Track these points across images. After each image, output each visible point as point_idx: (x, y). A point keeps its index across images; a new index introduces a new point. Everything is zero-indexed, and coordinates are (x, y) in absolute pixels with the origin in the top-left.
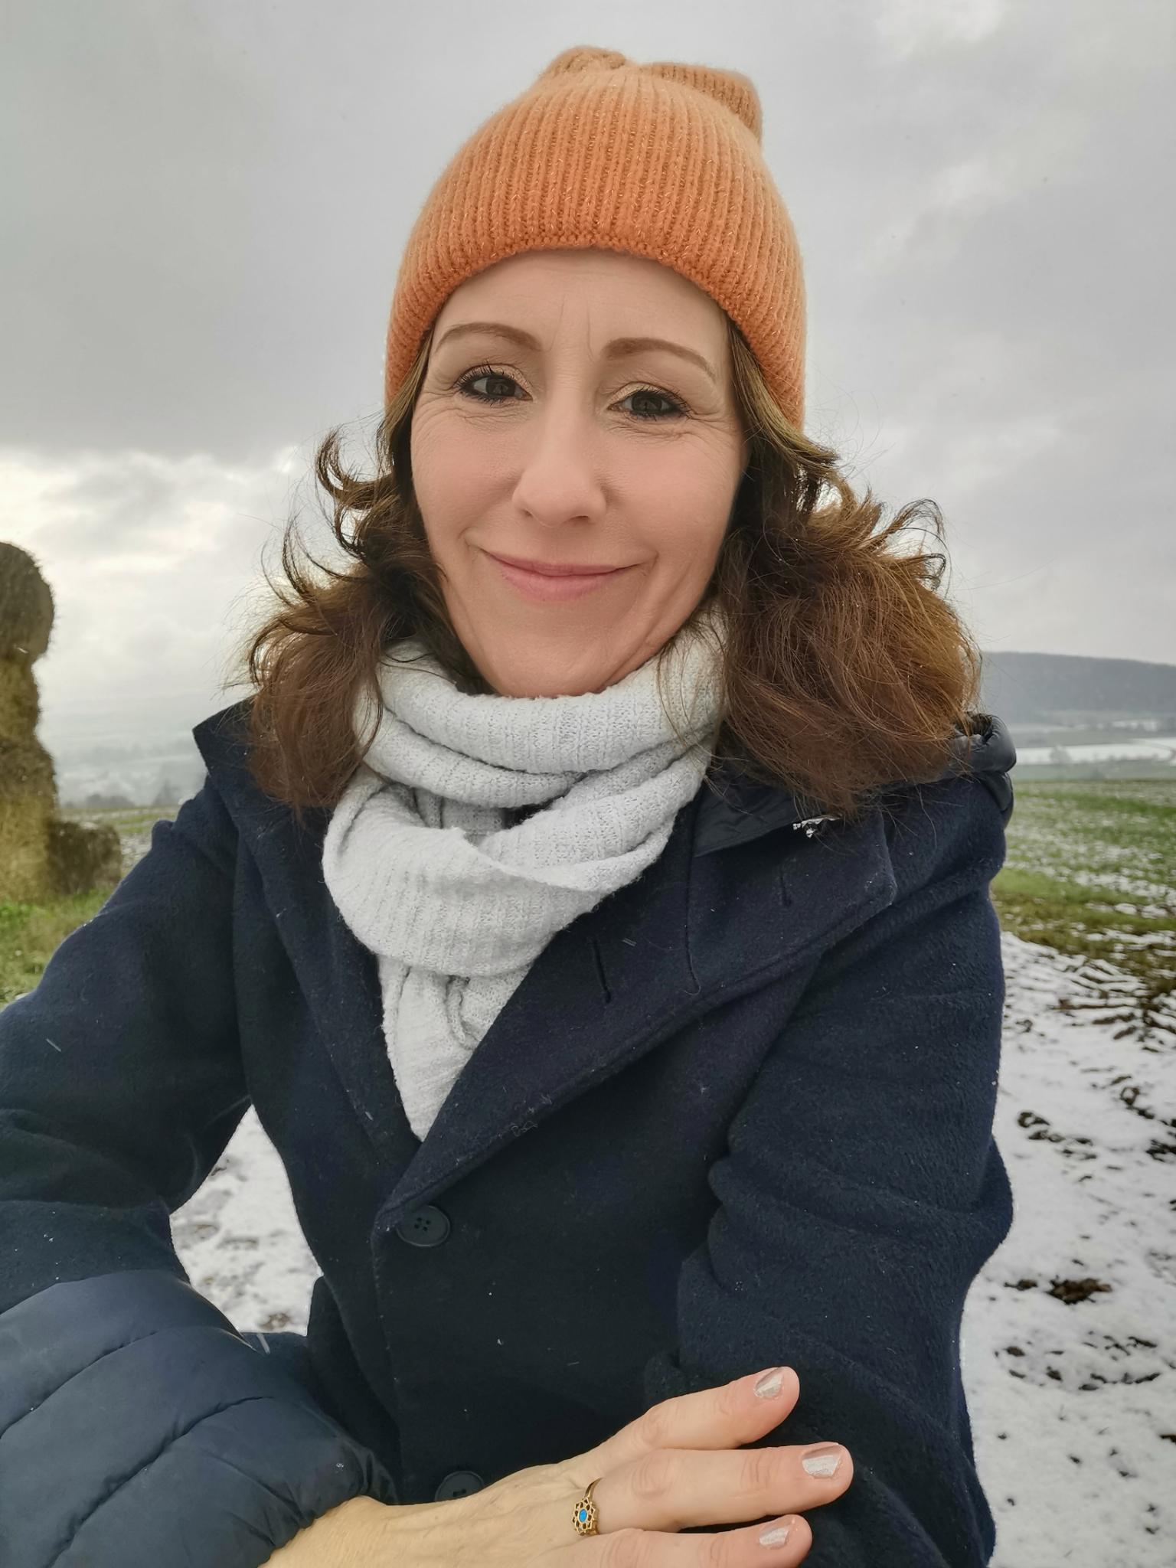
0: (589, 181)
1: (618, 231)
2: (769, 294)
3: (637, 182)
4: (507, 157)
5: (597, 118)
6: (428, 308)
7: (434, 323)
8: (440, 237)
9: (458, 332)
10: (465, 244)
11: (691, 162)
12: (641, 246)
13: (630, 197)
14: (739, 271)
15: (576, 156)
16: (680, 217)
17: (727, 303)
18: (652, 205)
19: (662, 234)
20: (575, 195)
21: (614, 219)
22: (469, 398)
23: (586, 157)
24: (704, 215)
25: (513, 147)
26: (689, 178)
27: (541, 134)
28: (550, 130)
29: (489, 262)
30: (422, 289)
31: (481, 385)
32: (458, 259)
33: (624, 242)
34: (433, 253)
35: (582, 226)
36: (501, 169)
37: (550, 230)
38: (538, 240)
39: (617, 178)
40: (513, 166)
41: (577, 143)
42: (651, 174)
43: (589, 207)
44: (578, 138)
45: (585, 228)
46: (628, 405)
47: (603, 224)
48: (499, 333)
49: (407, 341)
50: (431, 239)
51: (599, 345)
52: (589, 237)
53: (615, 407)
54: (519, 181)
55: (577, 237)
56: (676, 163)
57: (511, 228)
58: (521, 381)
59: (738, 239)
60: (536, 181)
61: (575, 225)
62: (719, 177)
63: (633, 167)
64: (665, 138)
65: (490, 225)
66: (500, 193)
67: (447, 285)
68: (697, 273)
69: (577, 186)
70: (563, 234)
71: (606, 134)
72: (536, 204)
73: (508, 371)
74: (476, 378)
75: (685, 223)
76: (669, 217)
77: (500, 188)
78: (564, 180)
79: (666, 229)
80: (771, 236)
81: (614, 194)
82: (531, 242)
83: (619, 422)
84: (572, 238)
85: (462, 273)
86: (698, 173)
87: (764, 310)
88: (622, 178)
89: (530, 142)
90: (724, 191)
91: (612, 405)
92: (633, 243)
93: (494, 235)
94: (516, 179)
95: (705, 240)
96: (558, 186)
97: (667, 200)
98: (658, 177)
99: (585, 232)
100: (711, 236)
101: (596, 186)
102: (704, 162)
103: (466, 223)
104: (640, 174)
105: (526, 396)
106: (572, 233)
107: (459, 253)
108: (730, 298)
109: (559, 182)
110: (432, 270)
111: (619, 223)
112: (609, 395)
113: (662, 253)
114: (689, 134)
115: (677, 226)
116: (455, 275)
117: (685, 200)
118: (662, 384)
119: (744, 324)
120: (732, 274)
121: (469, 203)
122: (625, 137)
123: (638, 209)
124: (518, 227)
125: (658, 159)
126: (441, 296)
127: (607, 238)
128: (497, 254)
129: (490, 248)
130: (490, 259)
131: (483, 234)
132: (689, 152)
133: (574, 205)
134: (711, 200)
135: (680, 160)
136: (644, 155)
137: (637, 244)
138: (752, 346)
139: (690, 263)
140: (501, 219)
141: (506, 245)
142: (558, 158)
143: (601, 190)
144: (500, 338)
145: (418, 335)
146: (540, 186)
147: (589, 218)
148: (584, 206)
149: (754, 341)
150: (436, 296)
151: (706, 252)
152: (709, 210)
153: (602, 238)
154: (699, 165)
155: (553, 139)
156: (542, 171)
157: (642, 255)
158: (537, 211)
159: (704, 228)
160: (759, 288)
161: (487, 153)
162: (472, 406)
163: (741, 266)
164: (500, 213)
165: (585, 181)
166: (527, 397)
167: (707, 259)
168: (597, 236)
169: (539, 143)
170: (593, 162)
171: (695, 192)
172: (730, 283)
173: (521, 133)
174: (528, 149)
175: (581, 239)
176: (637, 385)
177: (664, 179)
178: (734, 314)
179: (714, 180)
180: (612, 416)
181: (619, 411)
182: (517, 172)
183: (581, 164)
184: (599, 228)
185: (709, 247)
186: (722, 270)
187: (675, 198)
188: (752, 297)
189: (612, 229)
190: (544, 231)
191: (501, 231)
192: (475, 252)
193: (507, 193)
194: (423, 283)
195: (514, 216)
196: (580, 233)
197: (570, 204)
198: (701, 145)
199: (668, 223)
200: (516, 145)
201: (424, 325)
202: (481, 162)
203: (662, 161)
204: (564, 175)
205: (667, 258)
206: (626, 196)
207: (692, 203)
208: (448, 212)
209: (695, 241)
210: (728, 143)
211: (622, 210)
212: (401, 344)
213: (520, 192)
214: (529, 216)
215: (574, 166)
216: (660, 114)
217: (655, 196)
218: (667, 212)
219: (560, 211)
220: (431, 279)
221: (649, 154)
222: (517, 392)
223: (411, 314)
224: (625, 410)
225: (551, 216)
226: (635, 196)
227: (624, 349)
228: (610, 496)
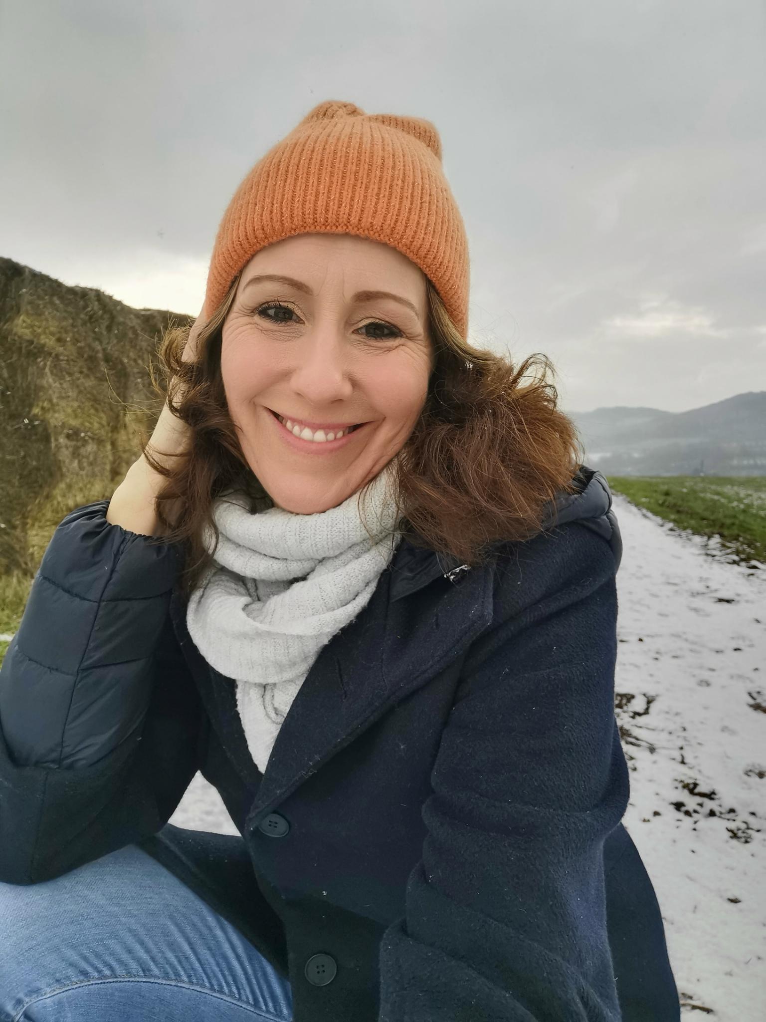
0: (345, 193)
1: (363, 225)
2: (451, 265)
3: (374, 196)
4: (292, 174)
5: (348, 153)
6: (239, 263)
7: (241, 272)
8: (248, 220)
9: (258, 280)
10: (265, 226)
11: (406, 184)
12: (377, 235)
13: (370, 206)
14: (435, 251)
15: (336, 176)
16: (400, 218)
17: (428, 270)
18: (384, 211)
19: (390, 228)
20: (336, 201)
21: (361, 217)
22: (264, 319)
23: (343, 179)
24: (414, 217)
25: (296, 167)
26: (405, 194)
27: (313, 161)
28: (319, 158)
29: (280, 238)
30: (235, 251)
31: (271, 312)
32: (260, 234)
33: (366, 232)
34: (243, 230)
35: (340, 221)
36: (288, 181)
37: (320, 222)
38: (313, 227)
39: (362, 192)
40: (296, 179)
41: (337, 168)
42: (382, 191)
43: (345, 209)
44: (337, 165)
45: (342, 222)
46: (364, 330)
47: (354, 220)
48: (286, 282)
49: (223, 282)
50: (242, 221)
51: (349, 294)
52: (345, 227)
53: (356, 332)
54: (300, 190)
55: (337, 227)
56: (397, 185)
57: (296, 219)
58: (298, 312)
59: (434, 232)
60: (311, 191)
61: (336, 220)
62: (422, 193)
63: (372, 186)
64: (390, 168)
65: (282, 216)
66: (288, 196)
67: (252, 250)
69: (337, 195)
70: (328, 225)
71: (355, 164)
72: (312, 205)
73: (290, 306)
74: (270, 308)
75: (404, 222)
76: (394, 218)
77: (288, 193)
78: (329, 191)
79: (392, 225)
80: (452, 229)
81: (361, 202)
82: (308, 229)
83: (359, 341)
84: (334, 228)
85: (262, 243)
86: (410, 191)
87: (448, 274)
88: (365, 193)
89: (306, 165)
90: (425, 202)
91: (355, 330)
92: (372, 233)
93: (285, 222)
94: (298, 188)
95: (415, 232)
96: (325, 195)
97: (392, 208)
98: (387, 193)
99: (342, 224)
100: (419, 230)
101: (349, 197)
102: (413, 184)
103: (266, 213)
104: (376, 190)
105: (299, 321)
106: (334, 225)
107: (261, 231)
108: (429, 267)
109: (326, 192)
110: (243, 240)
111: (364, 220)
112: (353, 324)
113: (389, 240)
114: (404, 166)
115: (399, 223)
116: (258, 245)
117: (403, 208)
118: (388, 319)
119: (437, 282)
120: (431, 253)
121: (268, 200)
122: (366, 166)
123: (375, 212)
124: (300, 219)
125: (386, 182)
126: (247, 256)
127: (356, 229)
128: (286, 234)
129: (281, 230)
130: (281, 236)
131: (277, 221)
132: (404, 177)
133: (336, 208)
134: (418, 208)
135: (400, 182)
136: (378, 179)
137: (375, 233)
138: (441, 295)
139: (406, 246)
140: (289, 213)
141: (292, 229)
142: (325, 177)
143: (352, 199)
144: (286, 285)
145: (231, 278)
146: (314, 194)
147: (345, 216)
148: (342, 209)
149: (442, 292)
150: (244, 256)
151: (416, 239)
152: (417, 214)
153: (353, 229)
154: (411, 186)
155: (321, 165)
156: (315, 184)
157: (377, 240)
158: (312, 210)
159: (415, 225)
160: (446, 261)
161: (279, 169)
162: (266, 324)
163: (436, 248)
164: (289, 209)
165: (342, 193)
166: (301, 322)
167: (417, 243)
168: (349, 227)
169: (312, 166)
170: (347, 181)
171: (409, 203)
172: (430, 258)
173: (300, 159)
174: (305, 170)
175: (339, 228)
176: (371, 319)
177: (391, 194)
178: (430, 276)
179: (420, 195)
180: (354, 337)
181: (359, 334)
182: (299, 184)
183: (339, 182)
184: (351, 222)
185: (418, 236)
186: (425, 250)
187: (397, 206)
188: (442, 267)
189: (359, 224)
190: (316, 222)
191: (289, 220)
192: (271, 231)
193: (293, 196)
194: (236, 247)
195: (298, 212)
196: (339, 225)
197: (333, 207)
198: (412, 173)
199: (393, 221)
200: (298, 166)
201: (234, 273)
202: (275, 175)
203: (389, 183)
204: (329, 189)
205: (392, 242)
206: (369, 203)
207: (407, 210)
208: (253, 205)
209: (410, 233)
210: (426, 170)
211: (366, 212)
212: (218, 282)
213: (301, 197)
214: (307, 212)
215: (335, 183)
216: (386, 152)
217: (385, 205)
218: (393, 214)
219: (327, 211)
220: (241, 245)
221: (381, 179)
222: (294, 317)
223: (226, 265)
224: (362, 334)
225: (321, 213)
226: (373, 204)
227: (366, 297)
228: (355, 384)
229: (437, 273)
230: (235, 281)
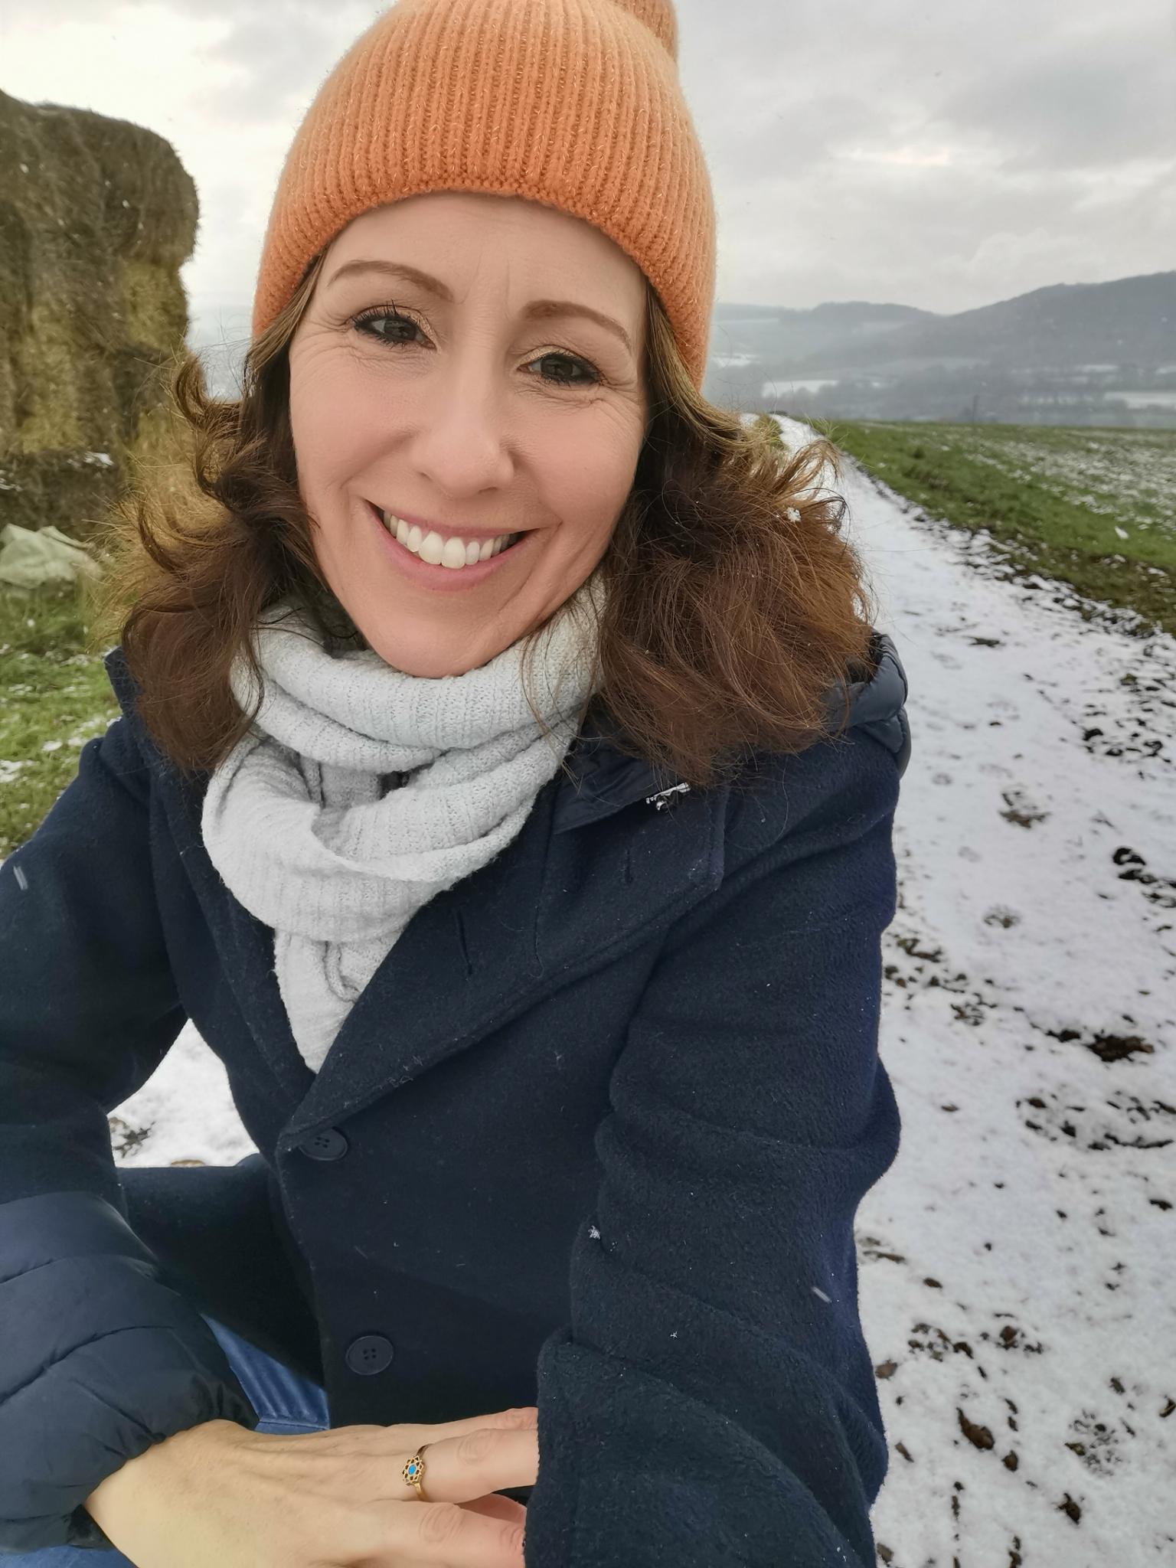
0: (518, 122)
1: (547, 183)
2: (690, 263)
3: (569, 129)
4: (424, 75)
5: (524, 43)
6: (323, 232)
7: (326, 249)
8: (341, 157)
9: (356, 268)
10: (374, 170)
11: (624, 109)
12: (570, 202)
13: (562, 147)
14: (666, 237)
15: (502, 87)
16: (612, 174)
17: (651, 269)
18: (584, 158)
19: (593, 192)
20: (502, 136)
21: (544, 169)
22: (366, 337)
23: (514, 93)
24: (636, 173)
25: (430, 63)
26: (622, 130)
27: (463, 53)
28: (473, 50)
29: (399, 196)
30: (318, 212)
31: (379, 326)
32: (364, 186)
33: (553, 197)
34: (333, 173)
35: (508, 173)
36: (417, 89)
37: (472, 172)
38: (459, 181)
39: (549, 121)
40: (431, 87)
41: (504, 72)
42: (583, 122)
43: (517, 152)
44: (504, 65)
45: (512, 175)
46: (538, 367)
47: (532, 174)
48: (407, 276)
49: (292, 263)
50: (331, 156)
51: (517, 303)
52: (516, 185)
53: (524, 368)
54: (438, 108)
55: (501, 184)
56: (609, 111)
57: (429, 163)
58: (426, 329)
59: (667, 201)
60: (458, 112)
61: (501, 171)
62: (650, 128)
63: (565, 111)
64: (598, 79)
65: (405, 156)
66: (416, 118)
67: (347, 212)
68: (625, 236)
69: (505, 124)
70: (487, 178)
71: (536, 66)
72: (458, 140)
73: (414, 317)
74: (377, 317)
75: (618, 182)
76: (602, 173)
77: (416, 112)
78: (490, 116)
79: (598, 188)
80: (695, 196)
81: (545, 139)
82: (449, 183)
83: (528, 385)
84: (496, 185)
85: (367, 202)
86: (631, 124)
87: (685, 278)
88: (554, 123)
89: (449, 61)
90: (654, 146)
91: (522, 366)
92: (562, 199)
93: (409, 166)
94: (434, 105)
95: (636, 201)
96: (483, 121)
97: (600, 154)
98: (591, 126)
99: (512, 180)
100: (642, 198)
101: (525, 128)
102: (636, 111)
103: (376, 148)
104: (572, 119)
105: (428, 344)
106: (497, 179)
107: (366, 181)
108: (654, 265)
109: (484, 117)
110: (332, 193)
111: (550, 175)
112: (520, 356)
113: (591, 213)
114: (621, 76)
115: (609, 185)
116: (359, 204)
117: (617, 156)
118: (578, 351)
119: (665, 291)
120: (659, 240)
121: (379, 123)
122: (556, 73)
123: (569, 161)
124: (436, 163)
125: (590, 105)
126: (339, 223)
127: (535, 190)
128: (410, 189)
129: (402, 182)
130: (401, 192)
131: (396, 165)
132: (621, 97)
133: (501, 148)
134: (643, 156)
135: (613, 106)
136: (576, 97)
137: (567, 199)
138: (669, 314)
139: (619, 225)
140: (417, 151)
141: (422, 181)
142: (484, 89)
143: (530, 134)
144: (406, 282)
145: (307, 258)
146: (463, 120)
147: (517, 165)
148: (512, 151)
149: (672, 310)
150: (333, 221)
151: (636, 215)
152: (641, 168)
153: (530, 189)
154: (631, 116)
155: (477, 62)
156: (465, 100)
157: (569, 212)
158: (459, 147)
159: (636, 188)
160: (682, 256)
161: (398, 64)
162: (369, 346)
163: (668, 231)
164: (417, 143)
165: (512, 120)
166: (430, 345)
167: (637, 223)
168: (524, 185)
169: (461, 64)
170: (522, 98)
171: (628, 146)
172: (656, 250)
173: (438, 47)
174: (448, 70)
175: (506, 186)
176: (551, 347)
177: (597, 128)
178: (655, 281)
179: (646, 133)
180: (521, 377)
181: (530, 373)
182: (436, 96)
183: (509, 98)
184: (527, 177)
185: (639, 210)
186: (651, 235)
187: (608, 152)
188: (676, 266)
189: (542, 181)
190: (466, 171)
191: (417, 165)
192: (384, 182)
193: (425, 120)
194: (320, 206)
195: (433, 151)
196: (506, 180)
197: (496, 146)
198: (633, 89)
199: (600, 180)
200: (434, 61)
201: (314, 250)
202: (392, 75)
203: (595, 107)
204: (489, 111)
205: (596, 218)
206: (558, 143)
207: (624, 160)
208: (352, 128)
209: (626, 202)
210: (657, 86)
211: (553, 160)
212: (284, 264)
213: (440, 122)
214: (450, 152)
215: (501, 100)
216: (591, 48)
217: (587, 147)
218: (600, 168)
219: (485, 152)
220: (328, 202)
221: (581, 97)
222: (419, 337)
223: (301, 235)
224: (535, 373)
225: (474, 156)
226: (567, 145)
227: (544, 312)
228: (518, 461)
229: (666, 276)
230: (315, 263)
